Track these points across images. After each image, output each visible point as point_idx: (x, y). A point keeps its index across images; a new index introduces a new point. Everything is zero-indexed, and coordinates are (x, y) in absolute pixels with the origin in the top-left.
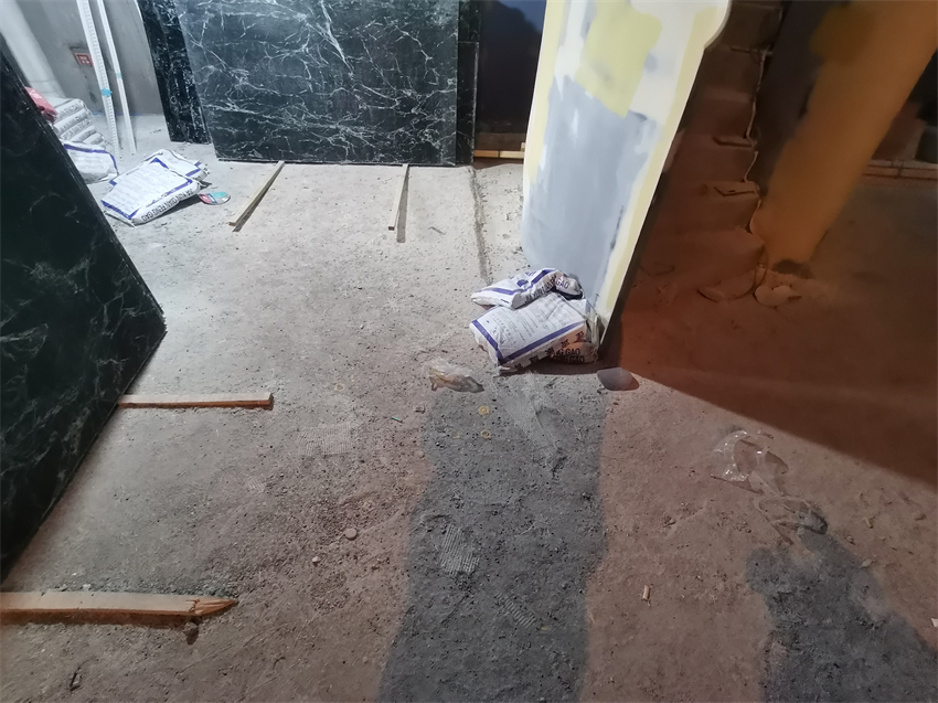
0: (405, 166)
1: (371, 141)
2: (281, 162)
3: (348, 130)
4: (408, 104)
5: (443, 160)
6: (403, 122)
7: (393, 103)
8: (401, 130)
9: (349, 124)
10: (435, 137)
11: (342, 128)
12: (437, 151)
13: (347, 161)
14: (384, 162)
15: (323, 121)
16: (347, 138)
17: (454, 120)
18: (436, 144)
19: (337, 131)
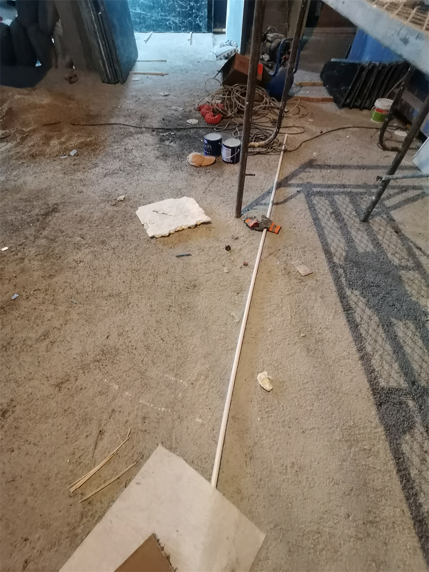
0: (191, 32)
1: (180, 23)
2: (152, 32)
3: (173, 19)
4: (192, 8)
5: (203, 30)
6: (190, 15)
7: (187, 8)
8: (190, 19)
9: (174, 16)
10: (201, 21)
11: (171, 18)
12: (201, 27)
13: (172, 31)
14: (184, 31)
15: (165, 16)
16: (173, 22)
17: (206, 14)
18: (201, 24)
19: (170, 19)
